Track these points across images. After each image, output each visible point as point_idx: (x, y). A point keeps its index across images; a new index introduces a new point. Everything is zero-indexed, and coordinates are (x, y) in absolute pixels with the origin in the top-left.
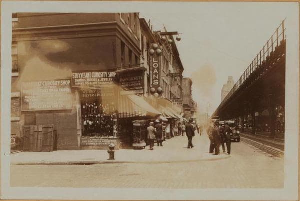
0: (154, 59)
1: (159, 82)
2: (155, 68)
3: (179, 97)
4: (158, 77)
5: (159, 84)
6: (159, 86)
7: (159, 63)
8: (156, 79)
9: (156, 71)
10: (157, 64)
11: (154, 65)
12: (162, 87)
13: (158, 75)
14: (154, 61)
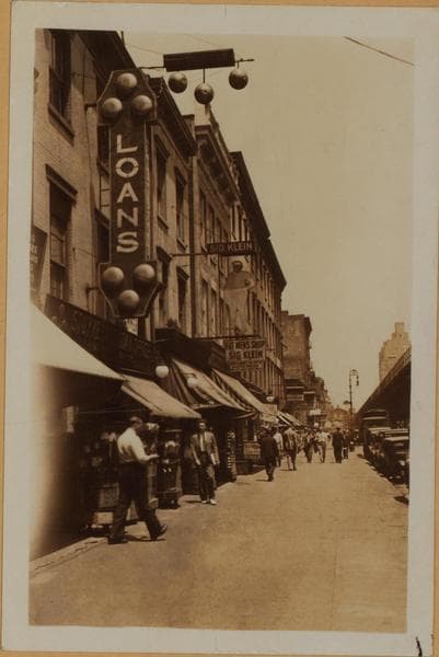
0: (119, 138)
1: (141, 239)
2: (125, 180)
3: (250, 332)
4: (134, 221)
5: (142, 248)
6: (139, 257)
7: (139, 155)
8: (127, 226)
9: (128, 190)
10: (135, 163)
11: (120, 163)
12: (153, 264)
13: (135, 210)
14: (120, 150)
